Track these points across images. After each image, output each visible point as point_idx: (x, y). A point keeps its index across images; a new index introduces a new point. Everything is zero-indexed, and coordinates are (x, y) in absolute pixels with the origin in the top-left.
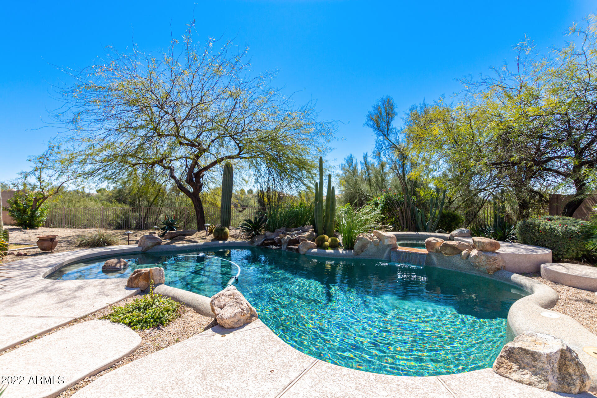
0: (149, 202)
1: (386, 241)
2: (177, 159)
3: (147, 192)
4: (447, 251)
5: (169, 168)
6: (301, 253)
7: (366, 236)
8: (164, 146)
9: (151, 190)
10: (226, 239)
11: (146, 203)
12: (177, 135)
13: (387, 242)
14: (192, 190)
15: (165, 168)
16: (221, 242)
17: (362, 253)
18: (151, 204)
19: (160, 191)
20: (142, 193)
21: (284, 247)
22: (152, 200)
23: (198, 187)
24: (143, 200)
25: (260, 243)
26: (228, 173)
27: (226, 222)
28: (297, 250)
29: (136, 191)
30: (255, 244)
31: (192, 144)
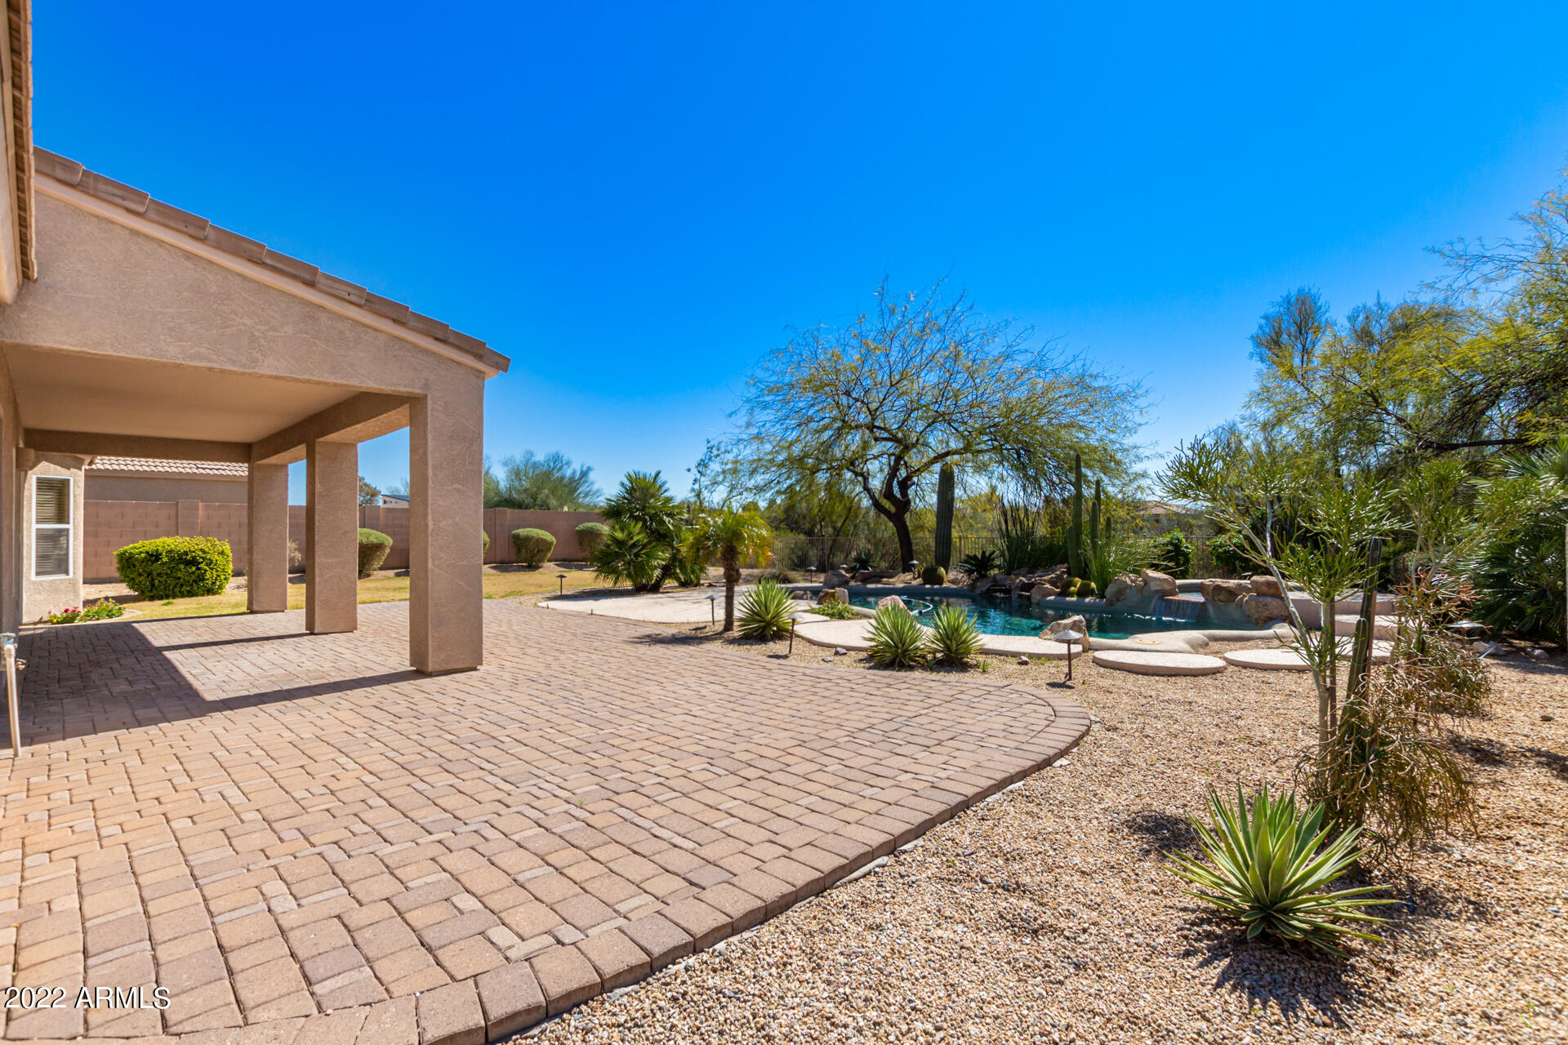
0: (834, 528)
1: (1152, 584)
2: (875, 457)
3: (832, 513)
4: (1221, 597)
5: (862, 475)
6: (1034, 601)
7: (1128, 579)
8: (854, 440)
9: (839, 508)
10: (941, 584)
11: (830, 530)
12: (871, 428)
13: (1153, 587)
14: (893, 509)
15: (856, 474)
16: (928, 586)
17: (1119, 604)
18: (838, 532)
19: (851, 510)
20: (825, 515)
21: (1014, 595)
22: (839, 525)
23: (904, 505)
24: (827, 526)
25: (984, 589)
26: (947, 482)
27: (943, 559)
28: (1029, 598)
29: (817, 510)
30: (978, 591)
31: (893, 439)
